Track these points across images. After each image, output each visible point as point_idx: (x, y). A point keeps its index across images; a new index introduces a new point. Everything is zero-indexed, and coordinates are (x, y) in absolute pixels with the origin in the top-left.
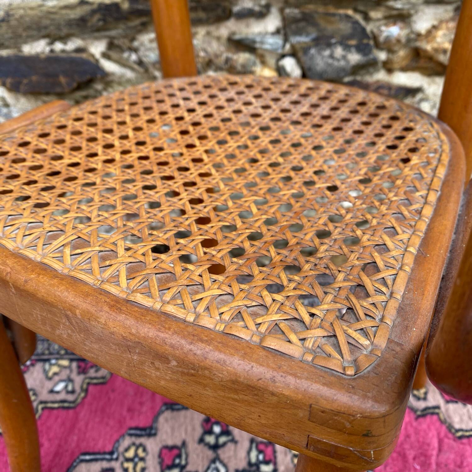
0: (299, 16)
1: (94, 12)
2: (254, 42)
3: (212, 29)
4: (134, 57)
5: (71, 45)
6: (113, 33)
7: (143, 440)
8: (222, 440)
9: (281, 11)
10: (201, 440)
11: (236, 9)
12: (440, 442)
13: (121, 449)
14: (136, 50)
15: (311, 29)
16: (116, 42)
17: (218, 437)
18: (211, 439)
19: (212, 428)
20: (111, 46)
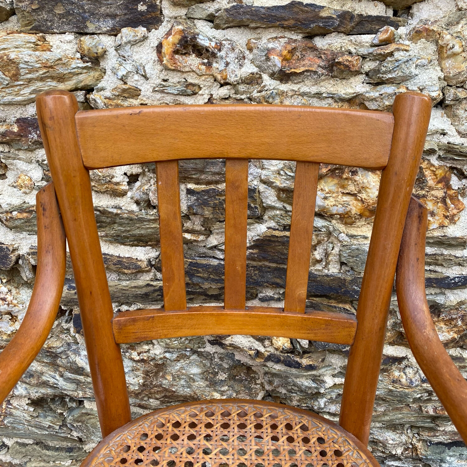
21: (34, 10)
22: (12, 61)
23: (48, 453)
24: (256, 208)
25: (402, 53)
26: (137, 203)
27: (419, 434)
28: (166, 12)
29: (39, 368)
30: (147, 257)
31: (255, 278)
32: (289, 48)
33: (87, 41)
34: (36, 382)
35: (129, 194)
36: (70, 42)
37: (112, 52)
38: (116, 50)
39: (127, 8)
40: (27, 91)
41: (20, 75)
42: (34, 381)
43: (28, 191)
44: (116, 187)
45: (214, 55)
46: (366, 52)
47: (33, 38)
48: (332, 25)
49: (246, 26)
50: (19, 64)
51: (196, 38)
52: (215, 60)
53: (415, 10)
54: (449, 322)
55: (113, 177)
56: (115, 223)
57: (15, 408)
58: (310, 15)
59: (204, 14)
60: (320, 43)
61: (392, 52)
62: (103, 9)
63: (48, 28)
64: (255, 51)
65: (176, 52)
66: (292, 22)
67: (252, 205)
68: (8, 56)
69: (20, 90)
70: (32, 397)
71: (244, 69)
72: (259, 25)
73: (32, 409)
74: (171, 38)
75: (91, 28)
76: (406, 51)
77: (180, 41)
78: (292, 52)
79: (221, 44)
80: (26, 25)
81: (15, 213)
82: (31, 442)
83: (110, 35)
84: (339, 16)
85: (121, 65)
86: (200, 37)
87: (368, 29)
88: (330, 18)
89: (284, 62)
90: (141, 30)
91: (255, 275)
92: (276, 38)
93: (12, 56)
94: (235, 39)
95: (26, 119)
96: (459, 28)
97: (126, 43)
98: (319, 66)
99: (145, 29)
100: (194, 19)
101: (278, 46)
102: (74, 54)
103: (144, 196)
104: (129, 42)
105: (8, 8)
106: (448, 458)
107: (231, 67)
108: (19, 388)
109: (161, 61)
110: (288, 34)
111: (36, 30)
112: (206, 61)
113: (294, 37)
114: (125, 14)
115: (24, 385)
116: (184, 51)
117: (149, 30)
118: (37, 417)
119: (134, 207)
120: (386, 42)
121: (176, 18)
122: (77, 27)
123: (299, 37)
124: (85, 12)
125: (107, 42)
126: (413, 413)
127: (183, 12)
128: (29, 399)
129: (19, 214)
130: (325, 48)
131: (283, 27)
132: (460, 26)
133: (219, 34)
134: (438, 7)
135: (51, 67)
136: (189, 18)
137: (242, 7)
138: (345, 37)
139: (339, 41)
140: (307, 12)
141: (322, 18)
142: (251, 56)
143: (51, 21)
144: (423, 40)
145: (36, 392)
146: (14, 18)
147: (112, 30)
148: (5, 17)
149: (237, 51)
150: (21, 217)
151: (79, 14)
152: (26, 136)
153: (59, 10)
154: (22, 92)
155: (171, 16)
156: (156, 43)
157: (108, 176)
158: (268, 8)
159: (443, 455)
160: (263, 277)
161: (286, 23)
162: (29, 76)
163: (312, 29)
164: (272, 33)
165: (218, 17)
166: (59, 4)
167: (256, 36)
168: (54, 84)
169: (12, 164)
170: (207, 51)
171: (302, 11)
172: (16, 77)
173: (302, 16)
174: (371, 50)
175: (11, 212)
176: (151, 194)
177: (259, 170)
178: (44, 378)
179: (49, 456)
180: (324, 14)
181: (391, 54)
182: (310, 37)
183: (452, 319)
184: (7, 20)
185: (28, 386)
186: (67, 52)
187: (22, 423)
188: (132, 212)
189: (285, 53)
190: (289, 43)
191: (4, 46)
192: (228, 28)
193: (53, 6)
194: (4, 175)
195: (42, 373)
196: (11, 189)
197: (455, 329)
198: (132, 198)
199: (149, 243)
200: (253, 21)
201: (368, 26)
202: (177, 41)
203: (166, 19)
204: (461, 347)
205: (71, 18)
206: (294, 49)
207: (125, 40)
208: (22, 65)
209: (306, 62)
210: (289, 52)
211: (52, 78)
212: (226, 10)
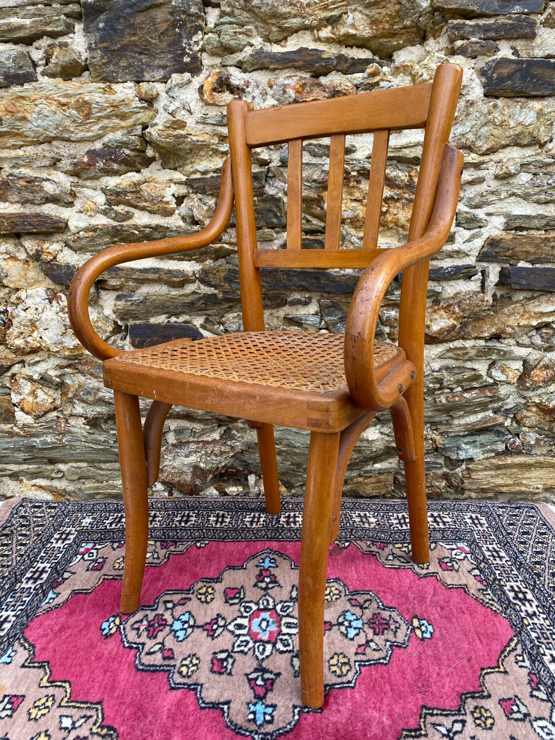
0: (330, 304)
1: (200, 299)
2: (301, 319)
3: (274, 311)
4: (222, 328)
5: (182, 319)
6: (210, 312)
7: (212, 584)
8: (270, 586)
9: (319, 301)
10: (255, 585)
11: (289, 299)
12: (435, 590)
13: (196, 588)
14: (223, 324)
15: (337, 312)
16: (210, 318)
17: (267, 584)
18: (263, 585)
19: (264, 579)
20: (207, 321)
21: (104, 64)
22: (86, 103)
23: (101, 472)
24: (282, 217)
25: (385, 83)
26: (183, 218)
27: (436, 430)
28: (205, 62)
29: (96, 384)
30: (192, 269)
31: (284, 281)
32: (301, 83)
33: (144, 86)
34: (93, 399)
35: (177, 212)
36: (131, 88)
37: (163, 95)
38: (167, 93)
39: (175, 60)
40: (96, 127)
41: (92, 114)
42: (91, 398)
43: (93, 214)
44: (166, 206)
45: (243, 91)
46: (358, 83)
47: (102, 85)
48: (332, 64)
49: (267, 68)
50: (91, 104)
51: (229, 78)
52: (244, 95)
53: (395, 57)
54: (447, 308)
55: (164, 197)
56: (165, 237)
57: (73, 426)
58: (315, 57)
59: (234, 62)
60: (323, 80)
61: (378, 82)
62: (157, 62)
63: (114, 78)
64: (275, 87)
65: (214, 90)
66: (301, 63)
67: (279, 214)
68: (83, 99)
69: (90, 127)
70: (89, 416)
71: (266, 103)
72: (276, 66)
73: (88, 427)
74: (210, 79)
75: (147, 76)
76: (390, 81)
77: (217, 80)
78: (303, 86)
79: (248, 82)
80: (97, 77)
81: (81, 233)
82: (85, 465)
83: (162, 82)
84: (336, 58)
85: (171, 103)
86: (232, 77)
87: (360, 69)
88: (329, 59)
89: (297, 94)
90: (187, 75)
91: (284, 279)
92: (290, 77)
93: (87, 98)
94: (259, 79)
95: (95, 150)
96: (425, 62)
97: (175, 86)
98: (324, 97)
99: (189, 74)
100: (227, 66)
101: (292, 82)
102: (134, 98)
103: (189, 212)
104: (178, 85)
105: (83, 64)
106: (463, 445)
107: (257, 100)
108: (77, 407)
109: (202, 100)
110: (299, 74)
111: (104, 80)
112: (237, 96)
113: (304, 76)
114: (174, 65)
115: (82, 404)
116: (220, 90)
117: (193, 77)
118: (93, 434)
119: (181, 223)
120: (373, 75)
121: (213, 66)
122: (136, 76)
123: (308, 76)
124: (143, 64)
125: (160, 87)
126: (429, 406)
127: (218, 61)
128: (86, 418)
129: (85, 234)
130: (328, 84)
131: (295, 68)
132: (426, 60)
133: (246, 76)
134: (411, 52)
135: (116, 106)
136: (224, 66)
137: (263, 52)
138: (342, 75)
139: (338, 78)
140: (312, 55)
141: (324, 59)
142: (272, 92)
143: (116, 72)
144: (402, 74)
145: (92, 411)
146: (86, 73)
147: (164, 78)
148: (79, 72)
149: (260, 87)
150: (87, 236)
151: (138, 66)
152: (95, 165)
153: (123, 63)
154: (92, 129)
155: (209, 64)
156: (198, 86)
157: (160, 196)
158: (283, 53)
159: (458, 443)
160: (291, 281)
161: (297, 64)
162: (99, 114)
163: (317, 68)
164: (287, 73)
165: (245, 62)
166: (124, 58)
167: (275, 77)
168: (118, 121)
169: (79, 192)
170: (238, 89)
171: (309, 54)
172: (88, 116)
173: (308, 58)
174: (362, 81)
175: (78, 233)
176: (195, 210)
177: (283, 184)
178: (100, 394)
179: (103, 475)
180: (325, 56)
181: (377, 84)
182: (316, 75)
183: (450, 306)
184: (80, 75)
185: (85, 405)
186: (129, 96)
187: (79, 440)
188: (180, 227)
189: (298, 86)
190: (300, 80)
191: (81, 92)
192: (253, 70)
193: (119, 60)
194: (72, 203)
195: (99, 390)
196: (78, 215)
197: (454, 316)
198: (179, 214)
199: (194, 257)
200: (272, 63)
201: (360, 67)
202: (214, 81)
203: (205, 68)
204: (463, 338)
205: (132, 69)
206: (304, 84)
207: (174, 83)
208: (94, 105)
209: (314, 94)
210: (300, 86)
211: (117, 116)
212: (251, 55)
